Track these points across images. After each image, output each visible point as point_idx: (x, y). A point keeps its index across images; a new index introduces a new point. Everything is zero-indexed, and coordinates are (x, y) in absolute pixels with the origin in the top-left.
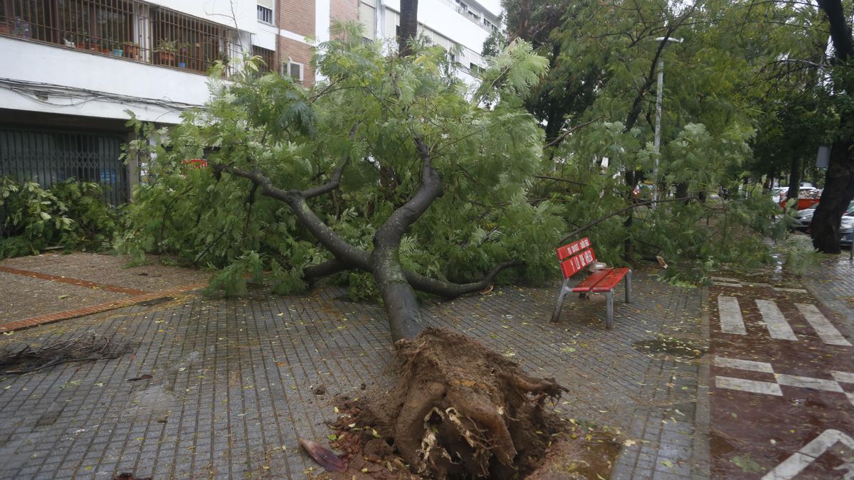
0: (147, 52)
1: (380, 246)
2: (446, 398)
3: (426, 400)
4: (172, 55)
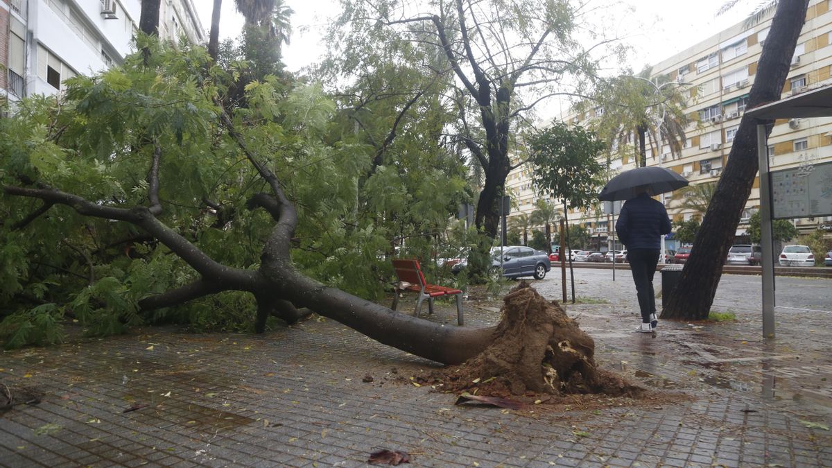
1: (277, 260)
2: (556, 335)
3: (545, 339)
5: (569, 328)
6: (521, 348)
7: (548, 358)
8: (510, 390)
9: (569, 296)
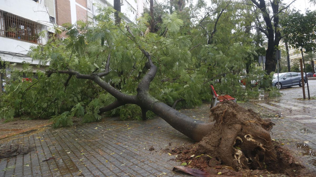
0: (3, 32)
1: (142, 91)
2: (243, 131)
3: (235, 133)
4: (14, 33)
5: (251, 126)
6: (219, 138)
7: (238, 144)
8: (208, 163)
9: (307, 96)
